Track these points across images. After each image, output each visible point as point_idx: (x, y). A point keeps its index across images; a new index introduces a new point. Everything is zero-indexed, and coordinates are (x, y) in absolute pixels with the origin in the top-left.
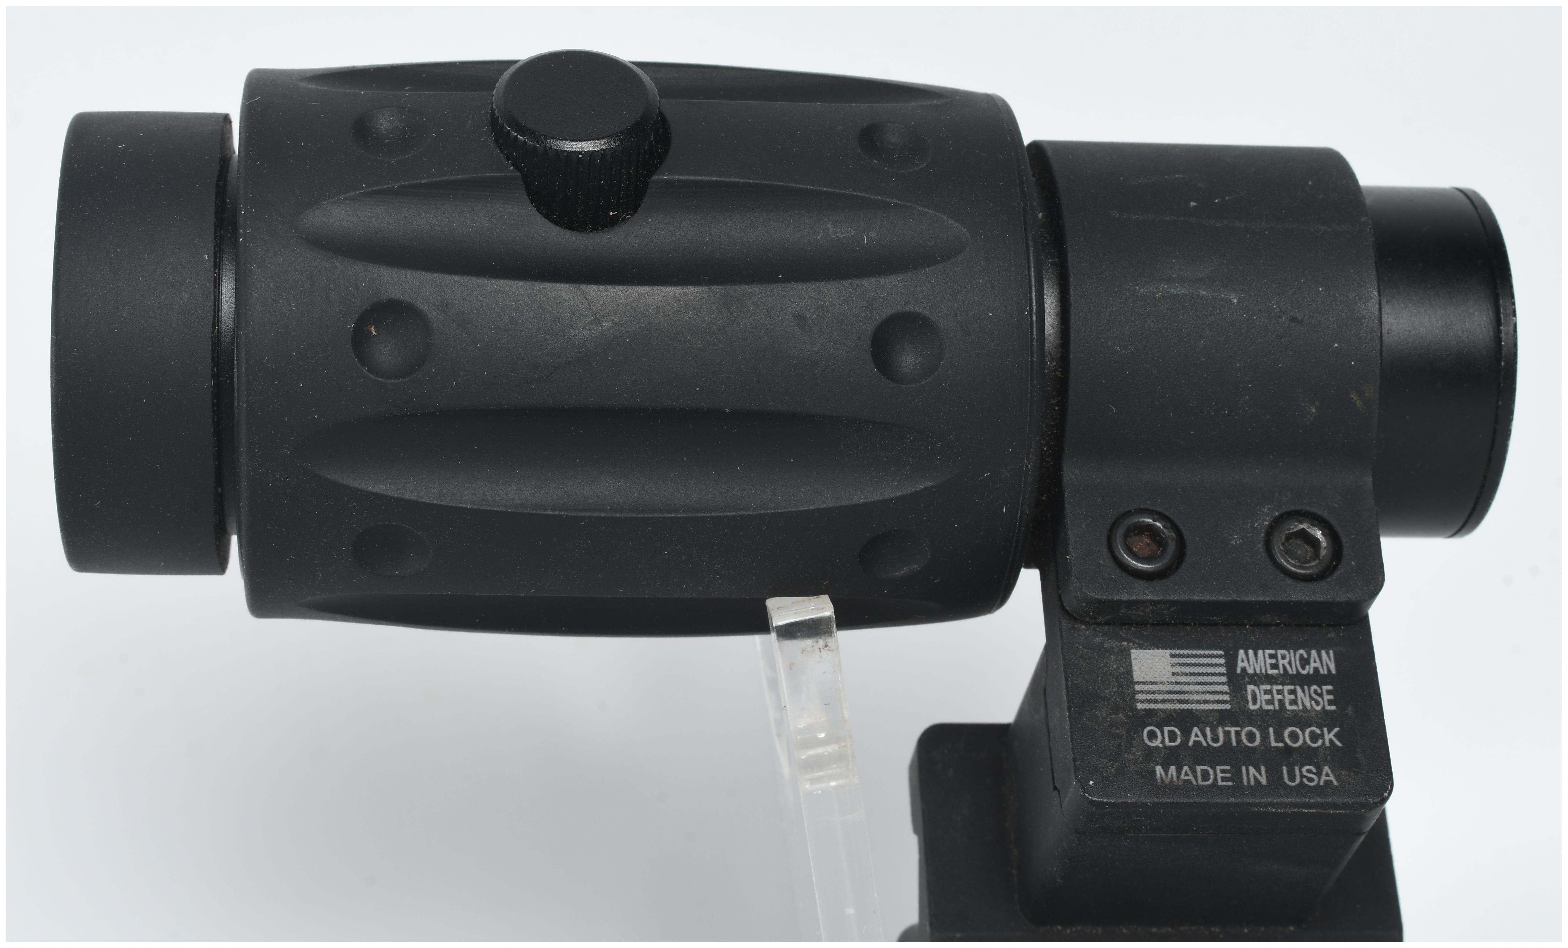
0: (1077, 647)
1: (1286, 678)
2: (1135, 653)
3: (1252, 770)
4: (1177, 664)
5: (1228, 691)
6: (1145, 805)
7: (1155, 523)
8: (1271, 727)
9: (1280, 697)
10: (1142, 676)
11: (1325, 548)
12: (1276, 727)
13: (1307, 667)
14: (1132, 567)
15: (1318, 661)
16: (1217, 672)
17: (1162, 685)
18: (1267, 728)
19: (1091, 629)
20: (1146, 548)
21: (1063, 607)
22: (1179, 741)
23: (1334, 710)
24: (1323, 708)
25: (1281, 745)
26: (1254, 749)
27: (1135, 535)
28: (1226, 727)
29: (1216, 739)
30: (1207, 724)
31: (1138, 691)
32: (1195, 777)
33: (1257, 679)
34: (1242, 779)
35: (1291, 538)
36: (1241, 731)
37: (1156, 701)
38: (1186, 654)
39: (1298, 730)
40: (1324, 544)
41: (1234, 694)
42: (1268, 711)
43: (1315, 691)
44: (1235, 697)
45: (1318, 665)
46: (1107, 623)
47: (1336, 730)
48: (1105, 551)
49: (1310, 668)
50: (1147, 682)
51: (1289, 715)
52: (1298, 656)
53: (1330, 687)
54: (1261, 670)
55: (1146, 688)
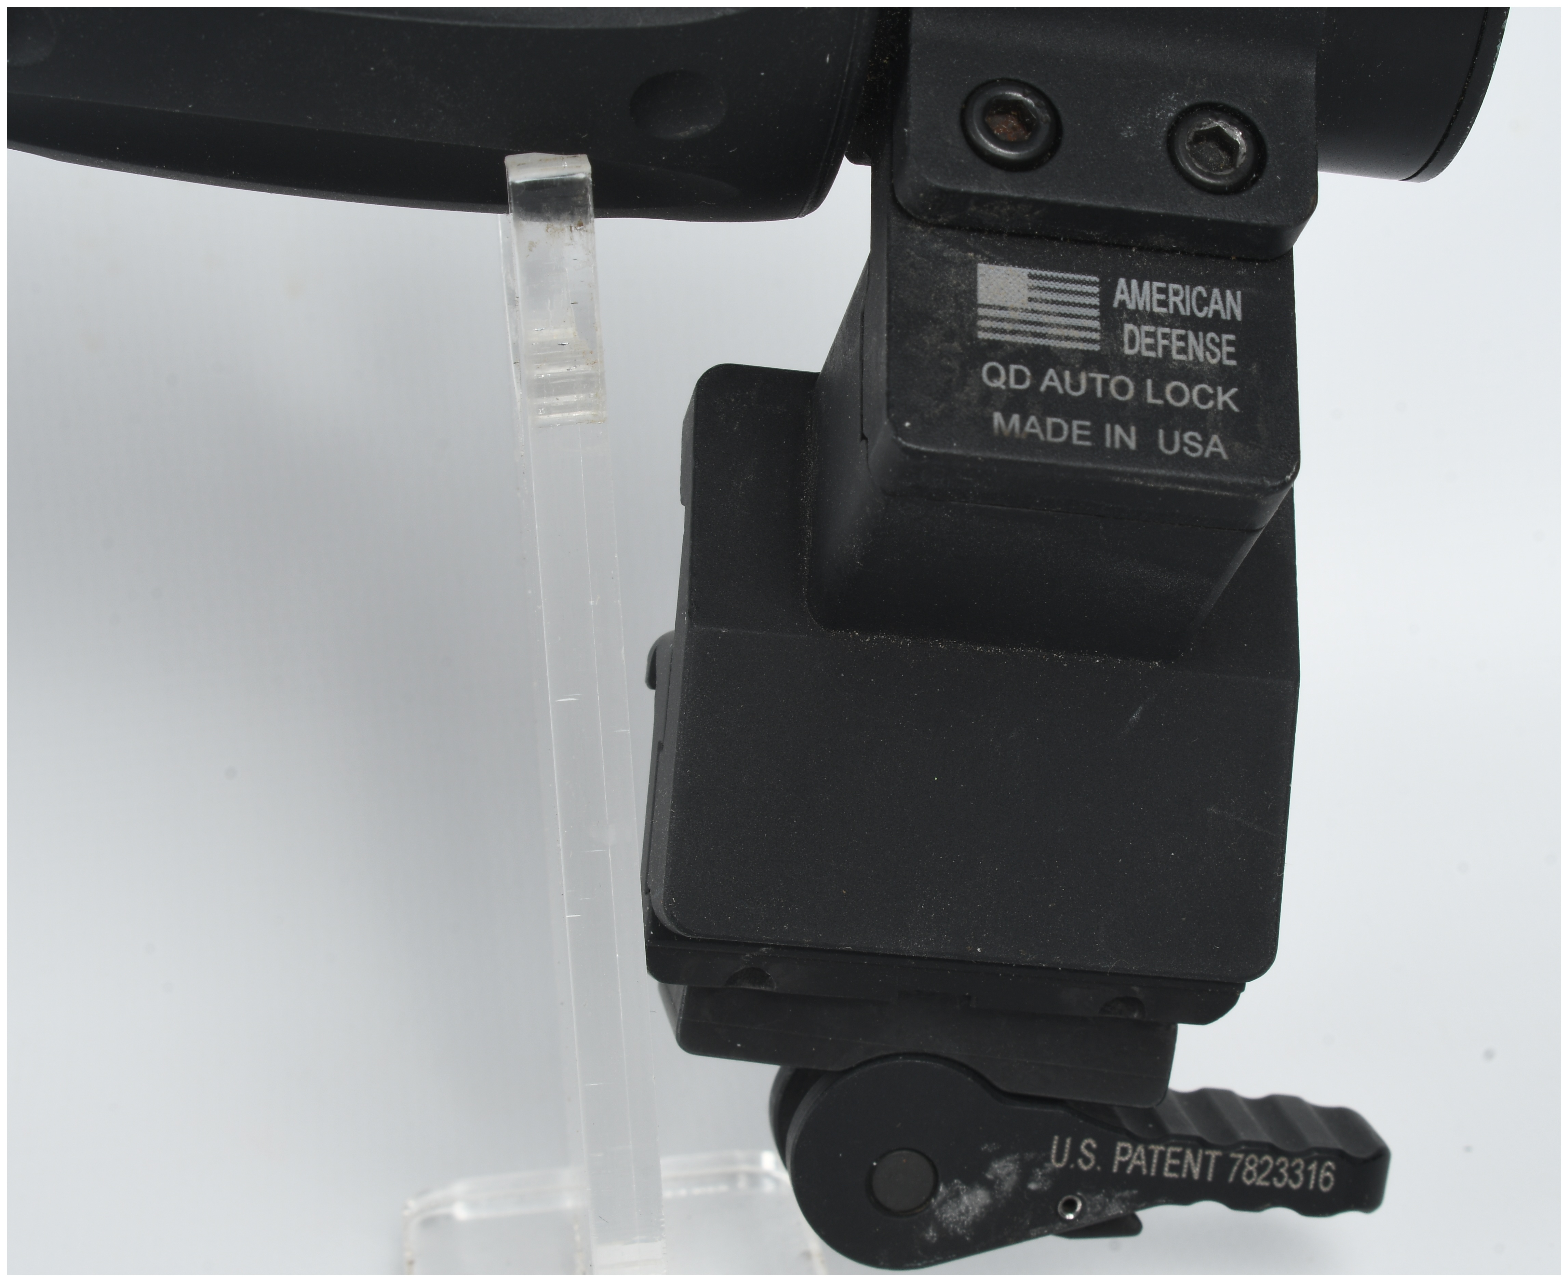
0: (908, 253)
1: (1176, 320)
2: (983, 268)
3: (1118, 430)
4: (1035, 288)
5: (1099, 328)
6: (974, 460)
7: (1026, 99)
8: (1149, 378)
9: (1166, 342)
10: (989, 297)
11: (1245, 154)
12: (1157, 379)
13: (1206, 309)
14: (988, 152)
15: (1220, 302)
16: (1087, 303)
17: (1014, 312)
18: (1144, 380)
19: (929, 231)
20: (1011, 133)
21: (894, 200)
22: (1027, 384)
23: (1234, 366)
24: (1221, 362)
25: (1159, 402)
26: (1124, 404)
27: (999, 113)
28: (1091, 372)
29: (1076, 386)
30: (1066, 366)
31: (981, 316)
32: (1044, 431)
33: (1138, 317)
34: (1103, 439)
35: (1202, 140)
36: (1110, 379)
37: (1003, 331)
38: (1049, 276)
39: (1184, 387)
40: (1243, 149)
41: (1107, 333)
42: (1148, 358)
43: (1212, 340)
44: (1108, 336)
45: (1220, 307)
46: (951, 226)
47: (1234, 390)
48: (956, 127)
49: (1208, 311)
50: (994, 306)
51: (1175, 366)
52: (1195, 293)
53: (1232, 337)
54: (1145, 307)
55: (992, 313)
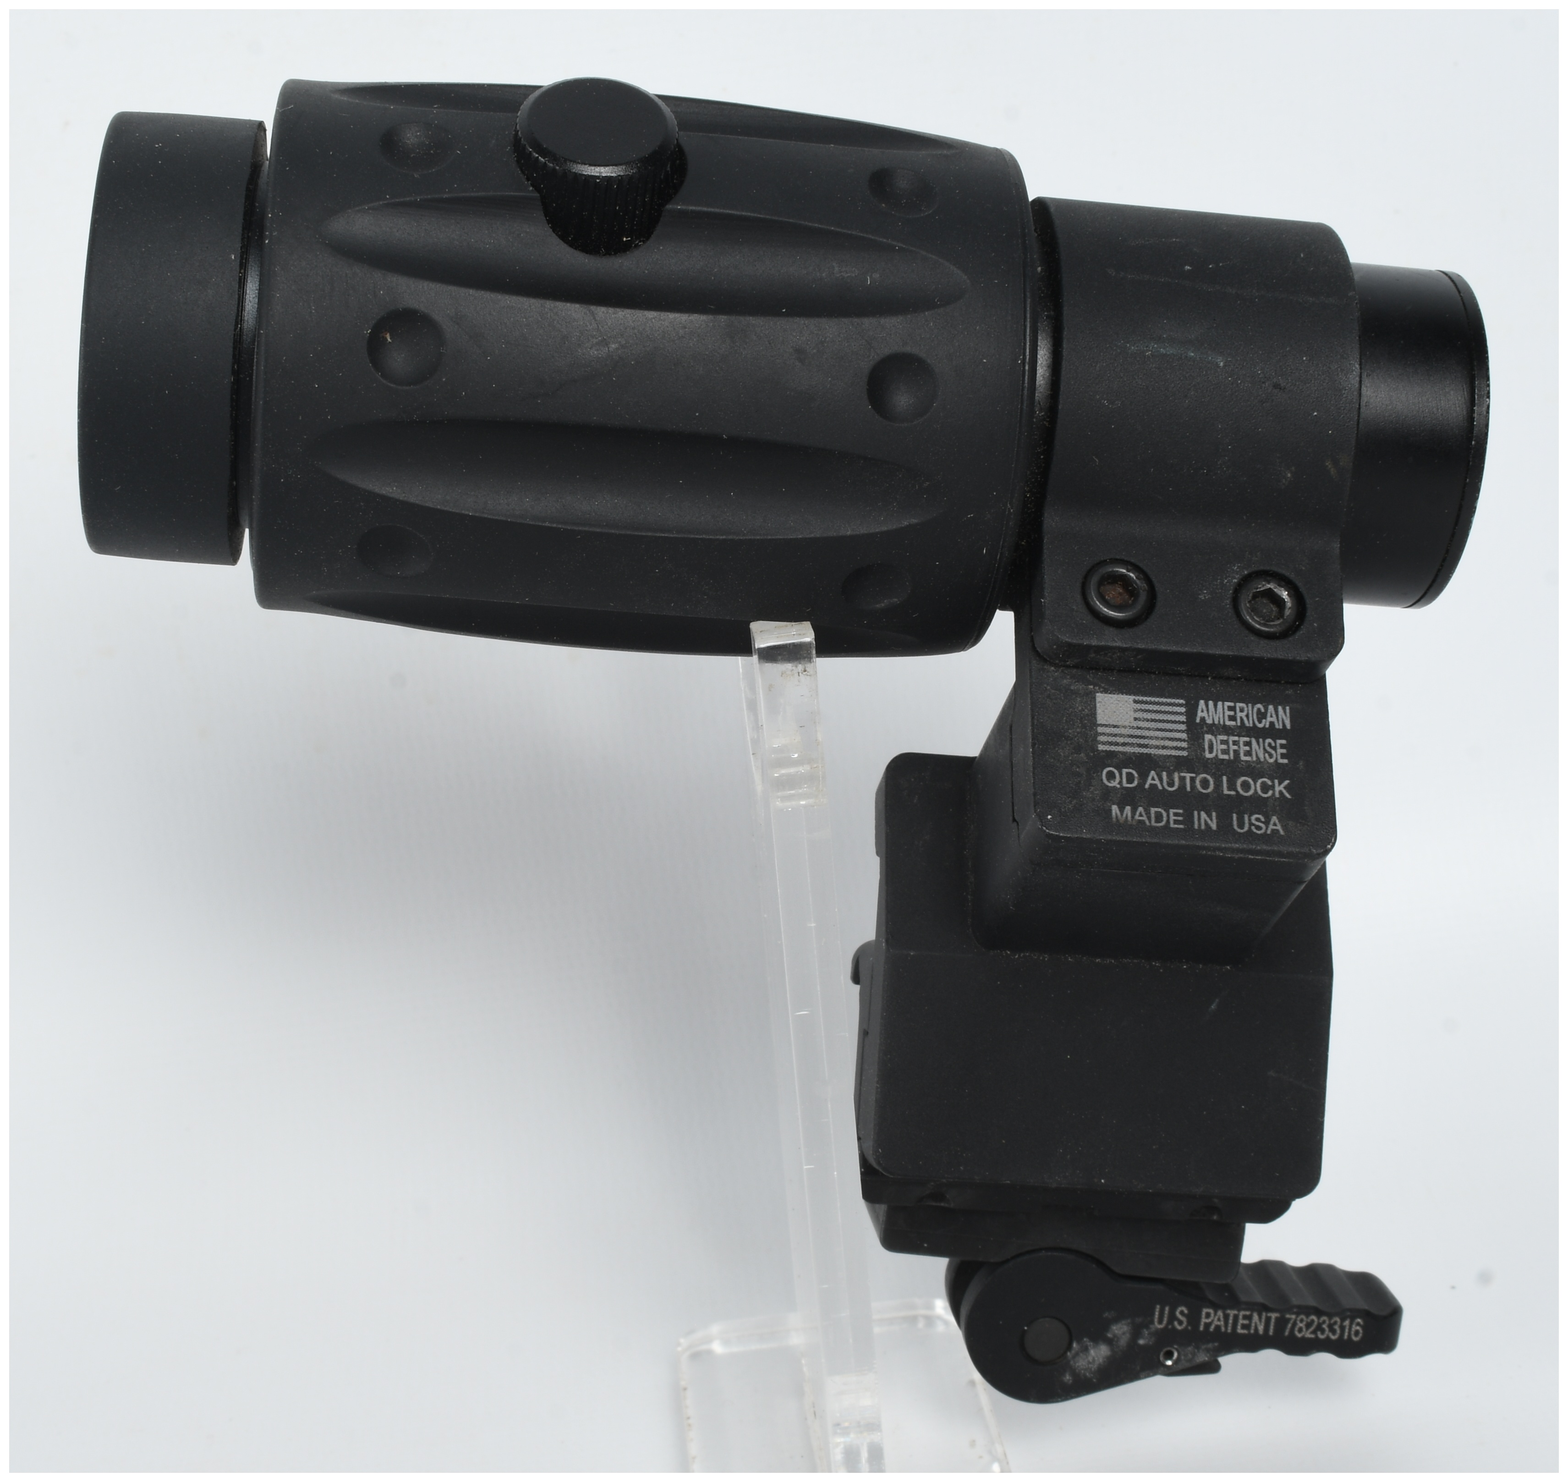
0: (1045, 687)
1: (1243, 730)
2: (1100, 697)
3: (1203, 814)
4: (1139, 710)
5: (1187, 739)
6: (1099, 841)
7: (1129, 573)
8: (1225, 775)
9: (1236, 747)
10: (1105, 718)
11: (1290, 608)
12: (1230, 776)
13: (1264, 721)
14: (1103, 614)
15: (1274, 716)
16: (1177, 720)
17: (1123, 729)
18: (1221, 776)
19: (1060, 670)
20: (1118, 597)
21: (1034, 648)
22: (1136, 783)
23: (1286, 764)
24: (1276, 760)
25: (1233, 793)
26: (1207, 795)
27: (1109, 583)
28: (1182, 772)
29: (1171, 784)
30: (1164, 768)
31: (1100, 733)
32: (1149, 818)
33: (1214, 729)
34: (1193, 823)
35: (1258, 597)
36: (1196, 777)
37: (1117, 744)
38: (1148, 700)
39: (1250, 780)
40: (1289, 605)
41: (1192, 742)
42: (1223, 760)
43: (1270, 745)
44: (1193, 744)
45: (1274, 719)
46: (1076, 667)
47: (1287, 782)
48: (1079, 597)
49: (1266, 722)
50: (1109, 725)
51: (1243, 765)
52: (1255, 710)
53: (1284, 742)
54: (1219, 721)
55: (1108, 730)
